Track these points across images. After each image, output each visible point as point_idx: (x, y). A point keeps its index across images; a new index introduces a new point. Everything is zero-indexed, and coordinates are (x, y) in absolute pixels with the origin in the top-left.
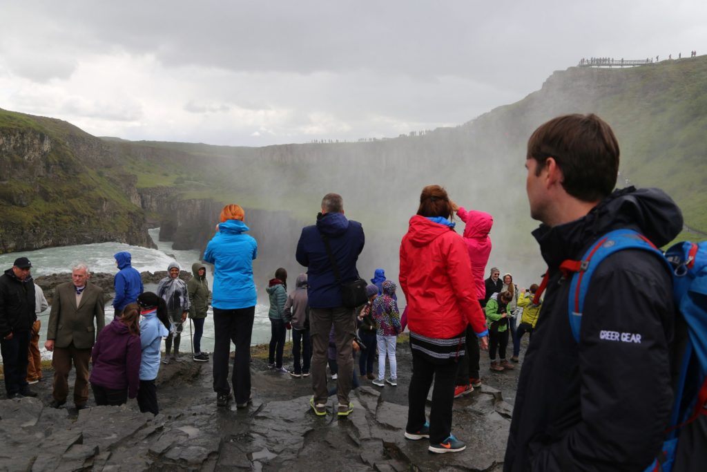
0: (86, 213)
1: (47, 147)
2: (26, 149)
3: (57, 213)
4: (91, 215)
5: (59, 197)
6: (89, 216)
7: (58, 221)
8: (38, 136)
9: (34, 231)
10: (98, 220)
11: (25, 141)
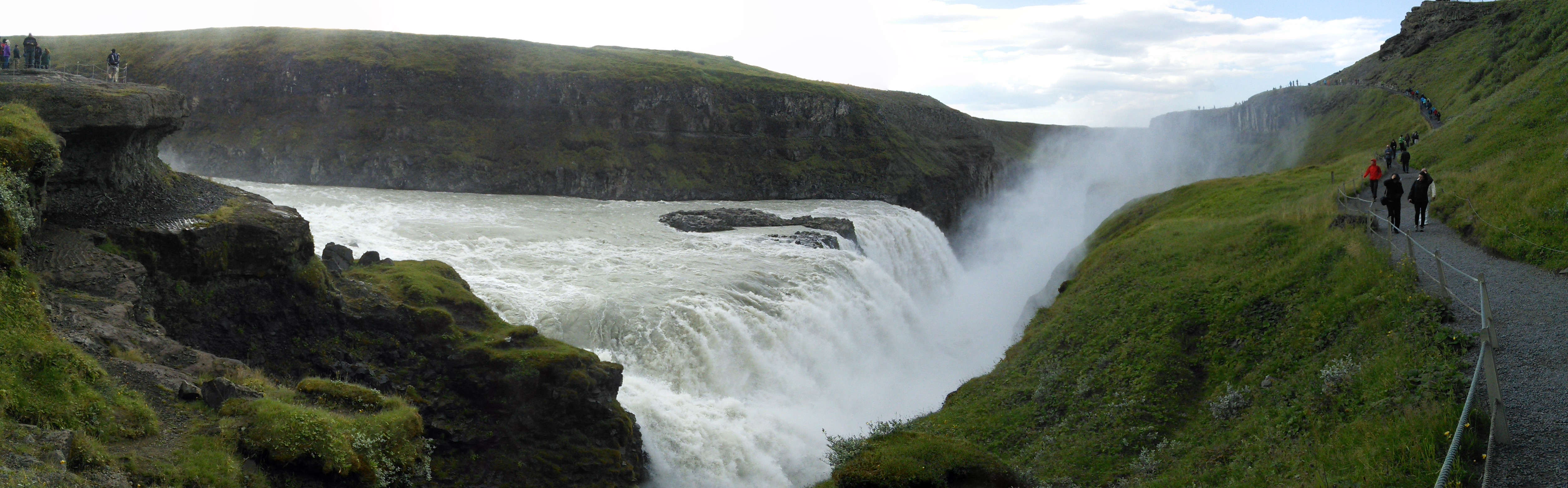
0: (863, 172)
1: (842, 110)
2: (813, 112)
3: (830, 169)
4: (869, 174)
5: (839, 155)
6: (866, 176)
7: (830, 177)
8: (834, 100)
9: (798, 184)
10: (875, 180)
11: (814, 104)
